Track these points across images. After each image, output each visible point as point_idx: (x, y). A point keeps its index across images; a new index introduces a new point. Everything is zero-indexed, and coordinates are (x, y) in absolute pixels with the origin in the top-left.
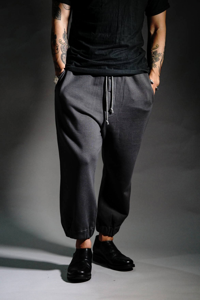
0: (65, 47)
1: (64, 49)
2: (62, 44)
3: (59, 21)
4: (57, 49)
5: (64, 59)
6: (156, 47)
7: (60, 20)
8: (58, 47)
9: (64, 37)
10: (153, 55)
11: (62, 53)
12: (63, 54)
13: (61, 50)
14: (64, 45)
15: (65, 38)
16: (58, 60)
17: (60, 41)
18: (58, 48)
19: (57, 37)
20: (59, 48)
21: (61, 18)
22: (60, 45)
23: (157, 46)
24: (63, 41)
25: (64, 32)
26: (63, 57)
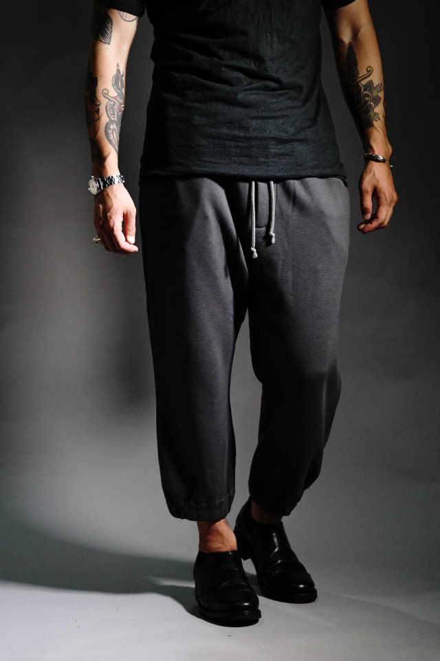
0: (116, 107)
1: (113, 112)
2: (110, 100)
3: (107, 45)
4: (98, 111)
5: (112, 133)
6: (368, 71)
7: (109, 44)
8: (99, 105)
9: (116, 84)
10: (366, 92)
11: (108, 120)
12: (111, 122)
13: (105, 114)
14: (114, 102)
15: (117, 86)
16: (98, 136)
17: (105, 91)
18: (98, 109)
19: (99, 84)
20: (102, 109)
21: (112, 39)
22: (103, 102)
23: (369, 69)
24: (113, 93)
25: (115, 73)
26: (110, 129)
